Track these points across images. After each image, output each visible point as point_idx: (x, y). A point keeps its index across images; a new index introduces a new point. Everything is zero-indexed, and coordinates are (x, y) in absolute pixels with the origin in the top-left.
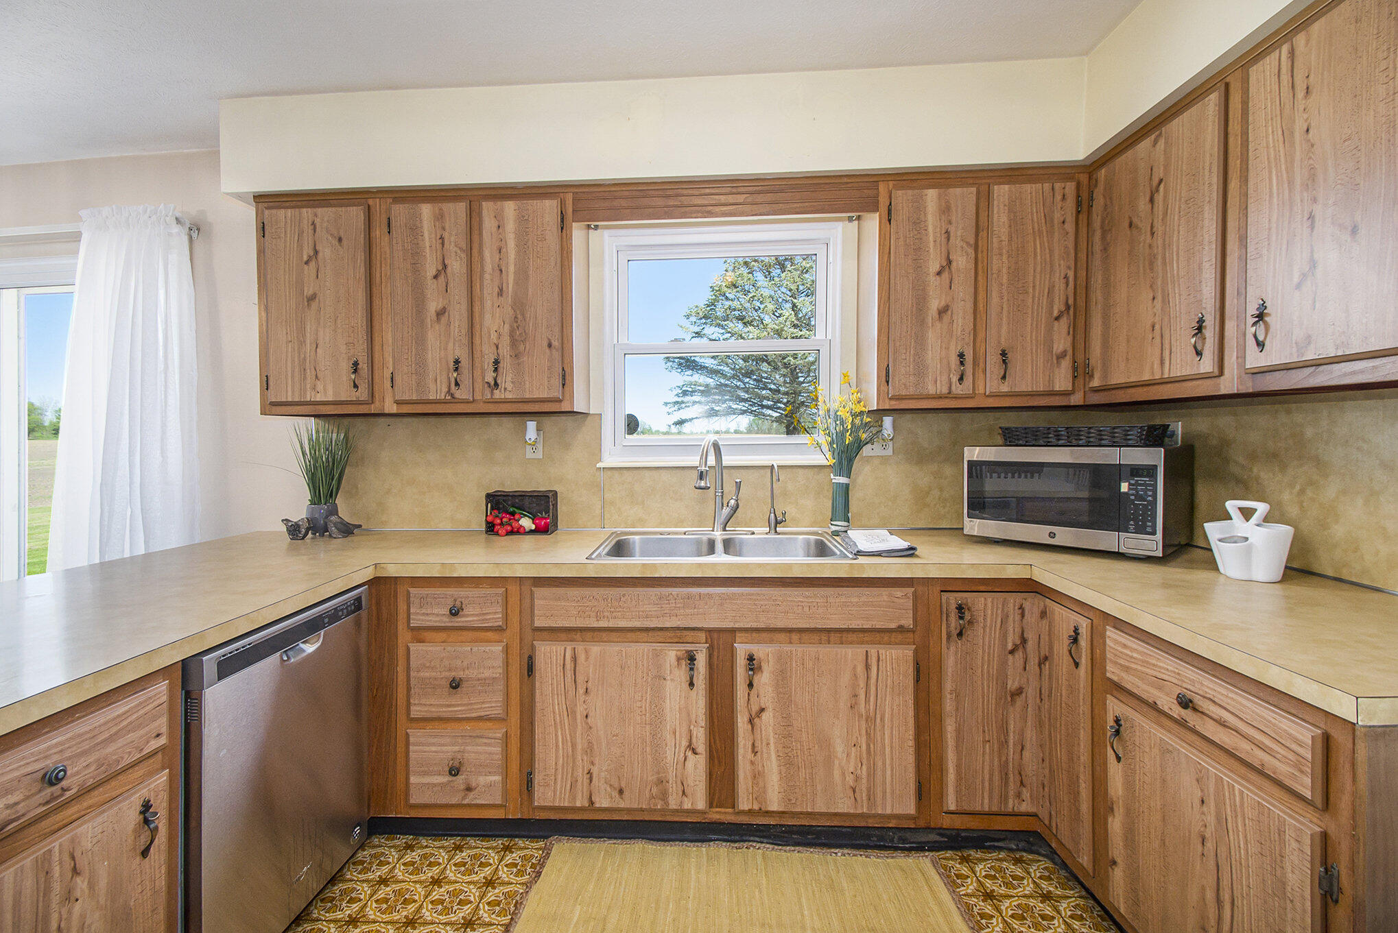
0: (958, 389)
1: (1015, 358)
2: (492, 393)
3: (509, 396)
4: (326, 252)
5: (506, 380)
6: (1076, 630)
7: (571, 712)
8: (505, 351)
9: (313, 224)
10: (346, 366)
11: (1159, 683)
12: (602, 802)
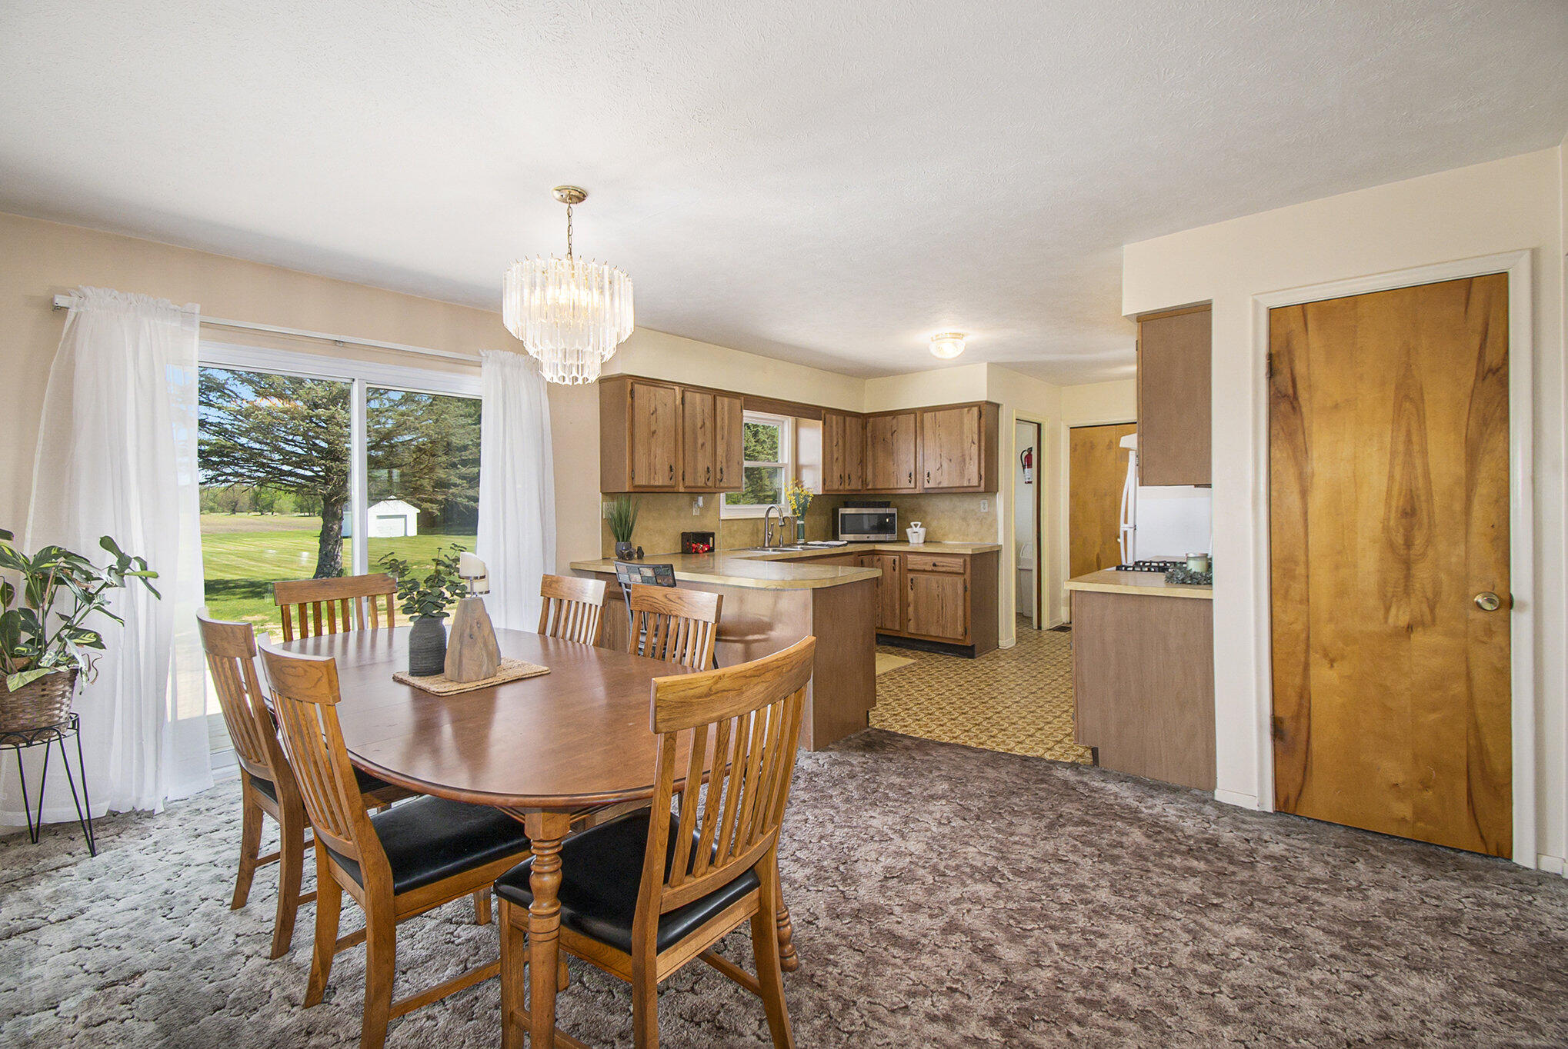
0: (841, 488)
1: (852, 477)
2: (720, 484)
3: (725, 485)
4: (659, 410)
5: (725, 478)
6: (894, 561)
10: (667, 468)
11: (926, 564)
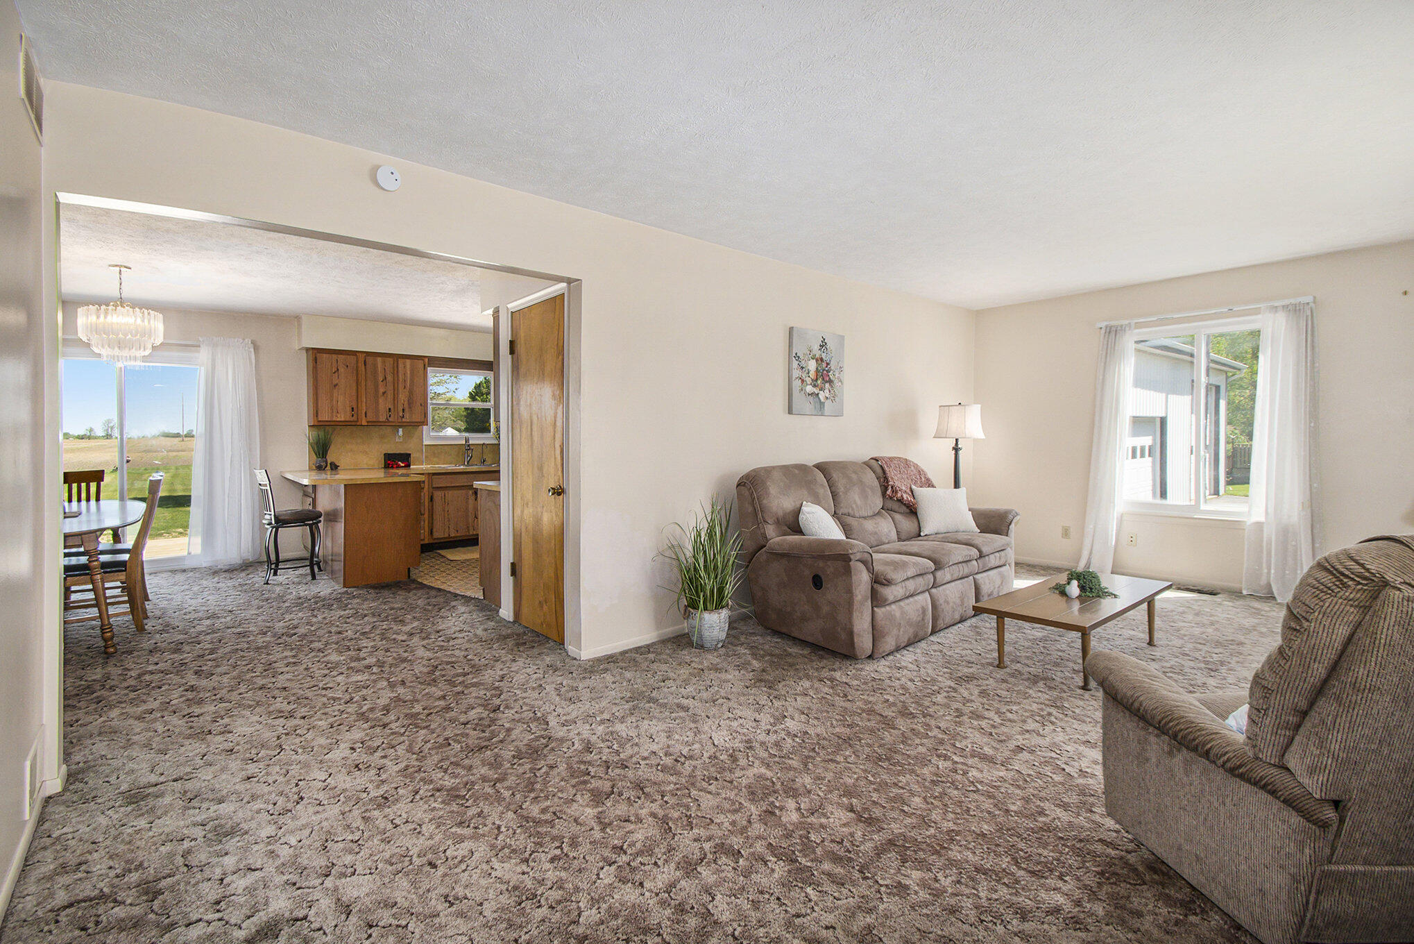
2: (402, 419)
3: (408, 420)
4: (342, 370)
5: (407, 415)
7: (444, 511)
8: (406, 405)
9: (337, 360)
10: (349, 409)
12: (453, 535)
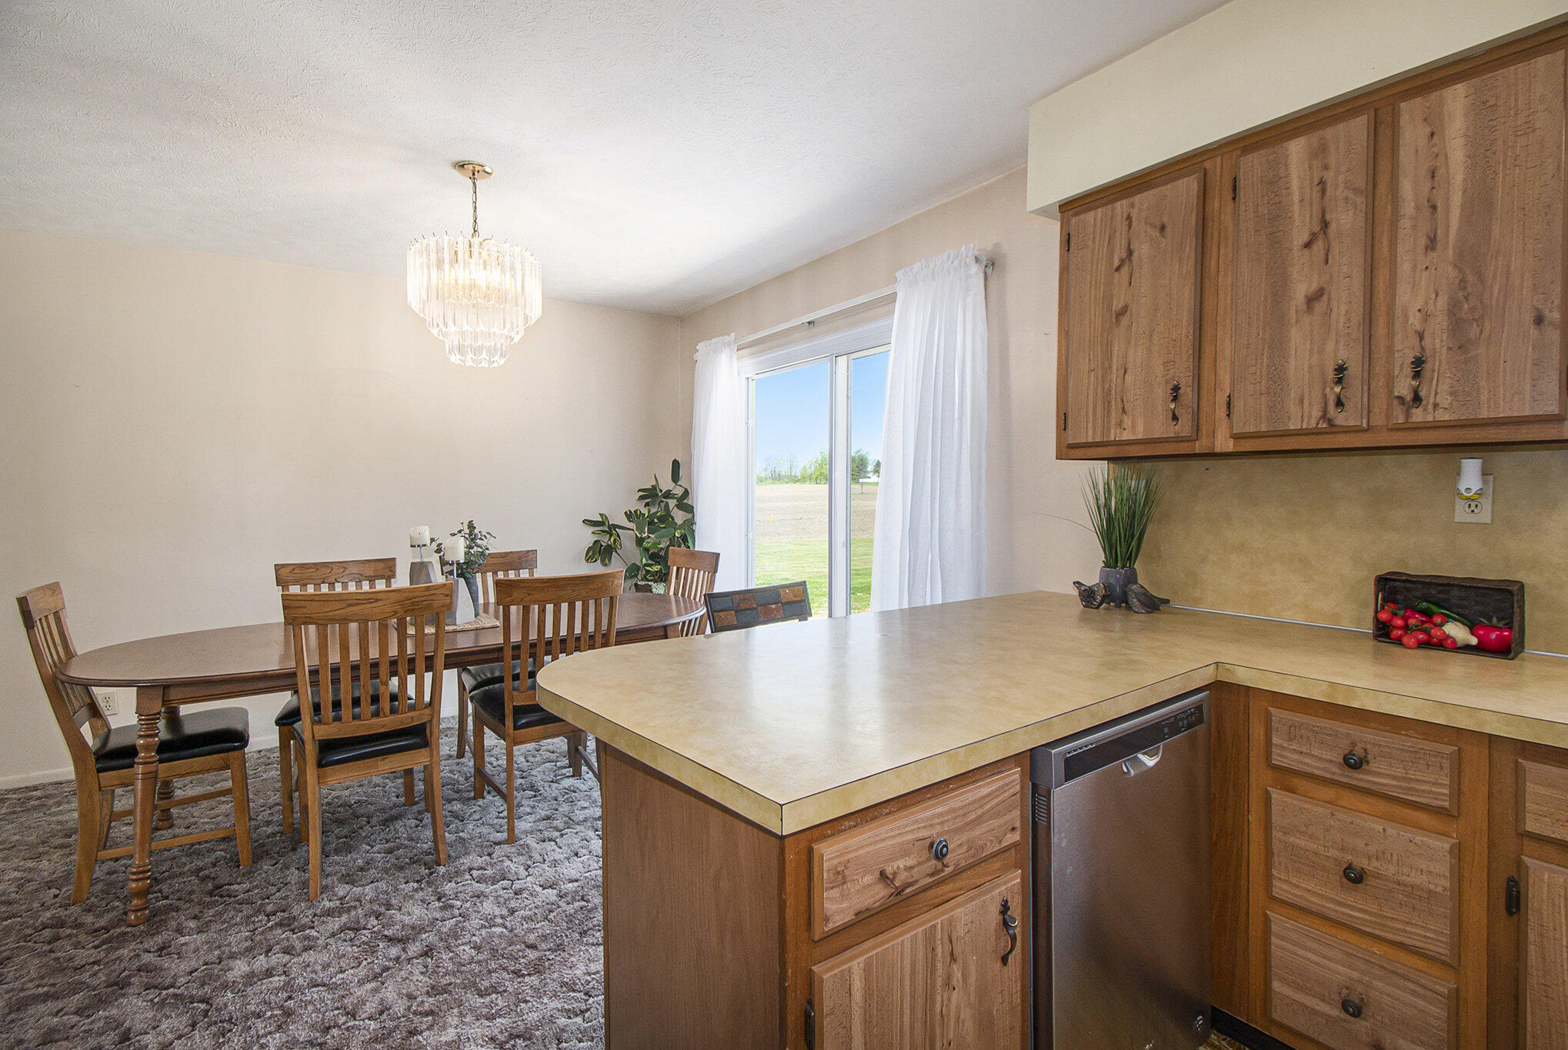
2: (1408, 415)
3: (1444, 416)
5: (1439, 389)
9: (1129, 218)
10: (1161, 393)
